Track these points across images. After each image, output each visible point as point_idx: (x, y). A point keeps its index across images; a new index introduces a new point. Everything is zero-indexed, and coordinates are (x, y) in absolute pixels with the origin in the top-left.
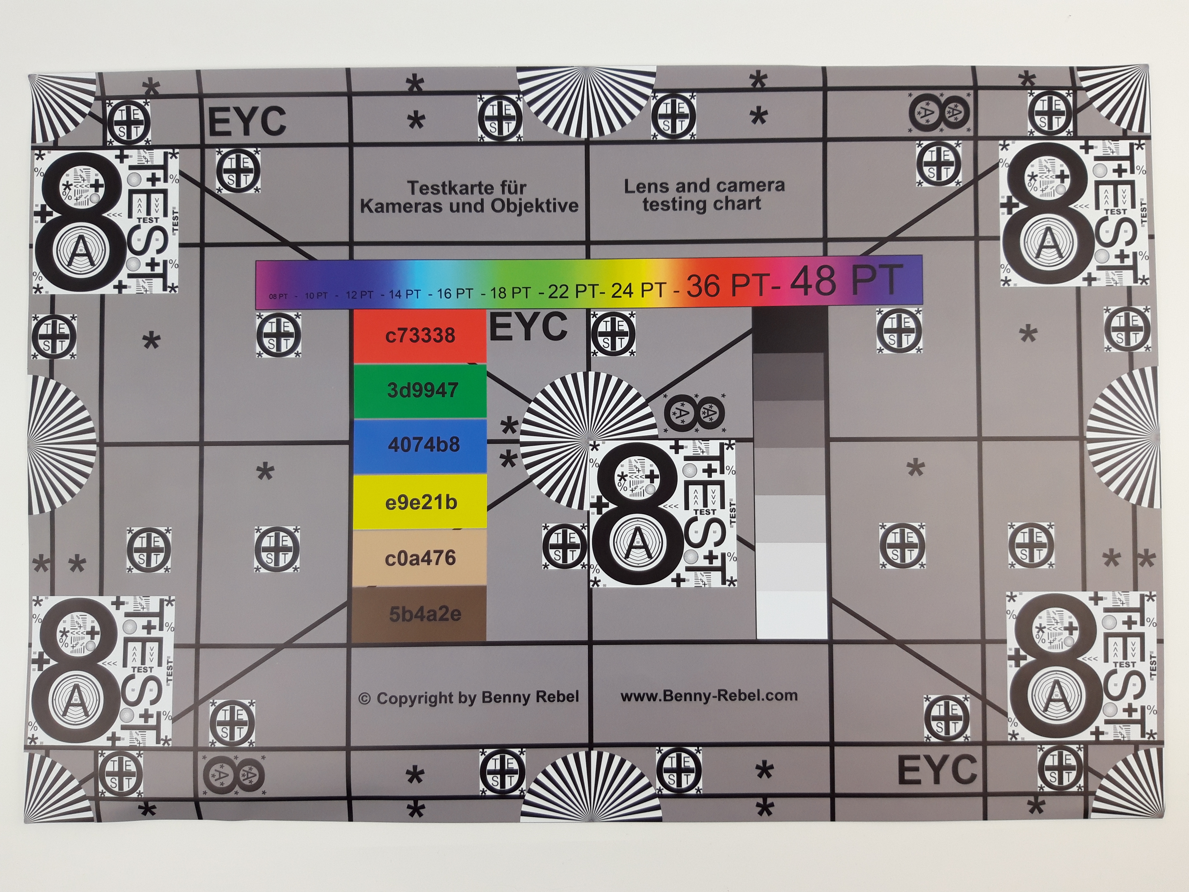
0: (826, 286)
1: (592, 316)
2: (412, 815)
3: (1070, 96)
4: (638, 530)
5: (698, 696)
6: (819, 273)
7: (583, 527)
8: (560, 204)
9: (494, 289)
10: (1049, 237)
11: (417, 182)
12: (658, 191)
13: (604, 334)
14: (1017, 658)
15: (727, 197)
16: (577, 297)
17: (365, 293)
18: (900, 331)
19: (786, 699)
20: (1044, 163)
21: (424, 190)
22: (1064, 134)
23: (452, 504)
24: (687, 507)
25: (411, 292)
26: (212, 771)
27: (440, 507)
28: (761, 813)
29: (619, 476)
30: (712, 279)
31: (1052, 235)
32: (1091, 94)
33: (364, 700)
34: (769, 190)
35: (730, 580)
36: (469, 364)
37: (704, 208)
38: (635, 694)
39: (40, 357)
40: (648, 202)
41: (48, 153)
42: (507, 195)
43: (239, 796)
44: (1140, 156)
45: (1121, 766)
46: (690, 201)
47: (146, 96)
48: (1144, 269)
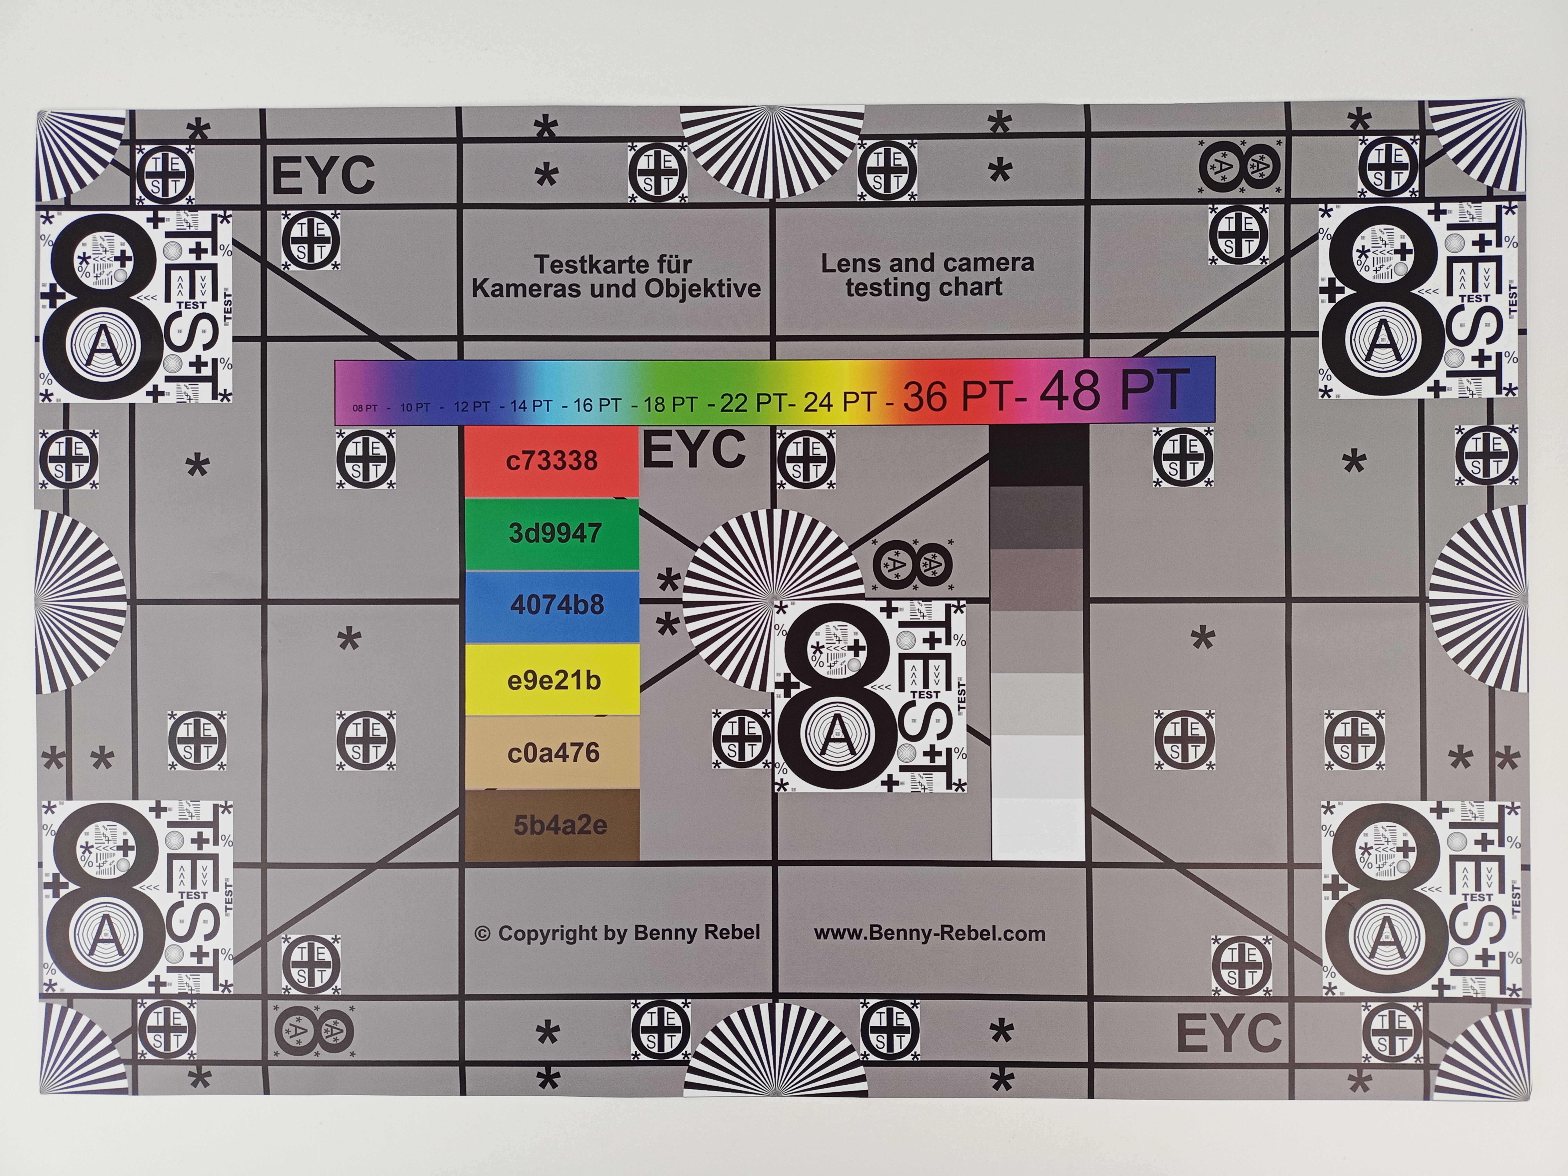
0: (1087, 398)
1: (778, 436)
2: (543, 1085)
3: (1417, 143)
4: (837, 717)
5: (915, 933)
6: (1078, 381)
7: (766, 714)
8: (735, 285)
9: (649, 399)
10: (1383, 332)
11: (548, 256)
12: (867, 269)
13: (793, 459)
14: (1334, 887)
15: (957, 278)
16: (758, 410)
17: (479, 404)
18: (1183, 457)
19: (1030, 939)
20: (1379, 234)
21: (556, 266)
22: (1407, 194)
23: (594, 682)
24: (902, 688)
25: (539, 403)
26: (286, 1026)
27: (578, 687)
28: (996, 1087)
29: (813, 647)
30: (937, 388)
31: (1388, 329)
32: (1446, 139)
33: (482, 935)
34: (1014, 269)
35: (958, 783)
36: (616, 498)
37: (927, 293)
38: (832, 930)
39: (50, 486)
40: (853, 284)
41: (58, 214)
42: (666, 274)
43: (320, 1058)
44: (1510, 223)
45: (1473, 1031)
46: (908, 283)
47: (191, 141)
48: (1510, 375)
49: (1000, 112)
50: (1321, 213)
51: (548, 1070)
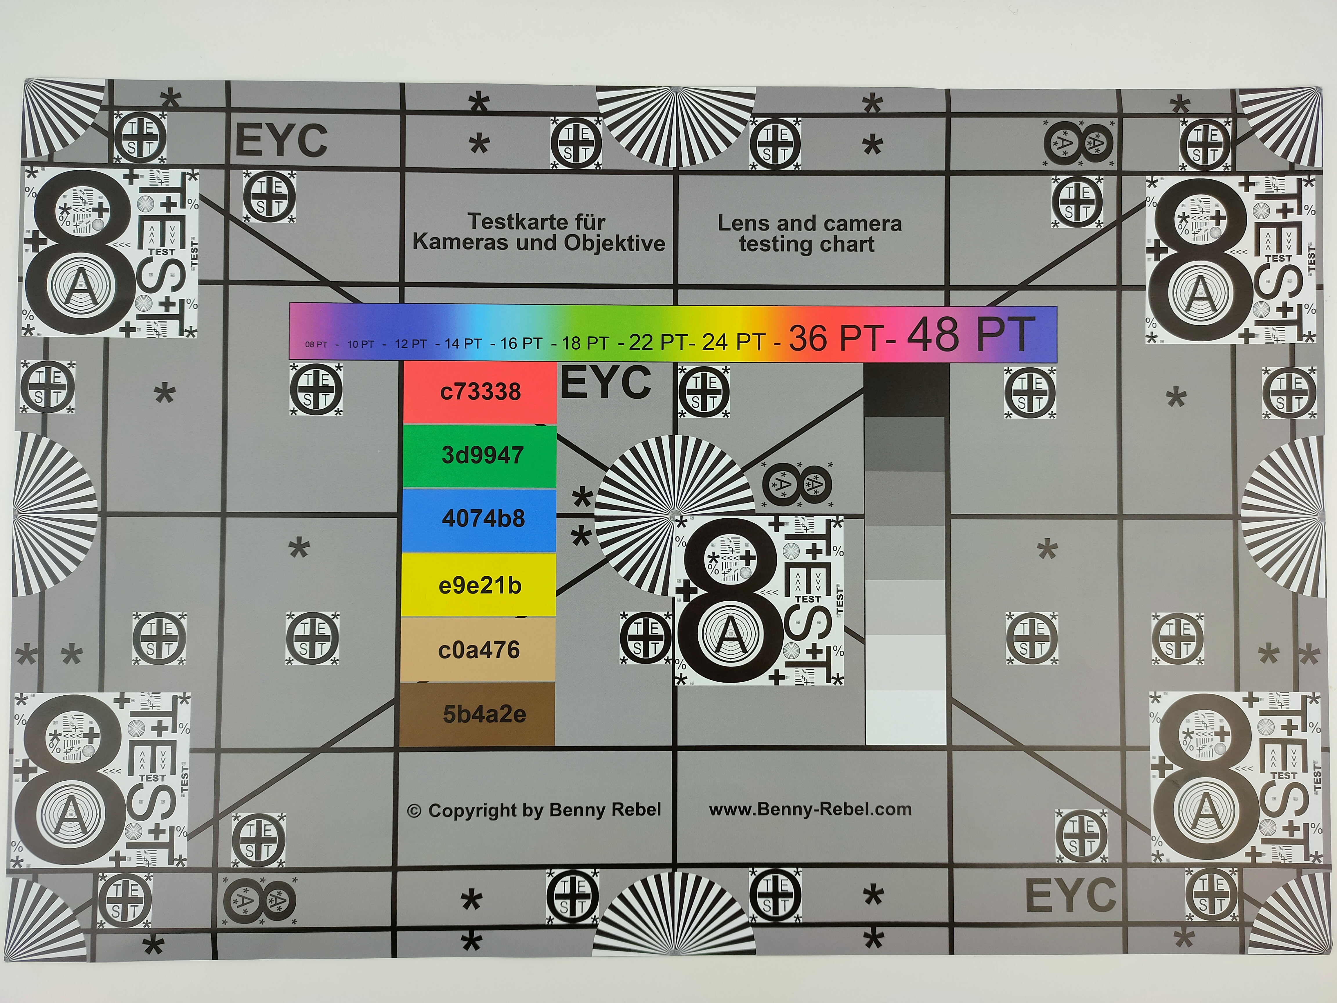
0: (947, 341)
1: (679, 371)
2: (467, 947)
3: (1229, 125)
4: (731, 619)
5: (797, 809)
6: (940, 327)
7: (668, 616)
8: (643, 241)
9: (567, 338)
10: (1201, 286)
11: (479, 214)
12: (757, 228)
13: (693, 392)
14: (1161, 767)
15: (835, 237)
16: (663, 349)
17: (417, 342)
18: (1030, 393)
19: (899, 814)
20: (1197, 202)
21: (487, 223)
22: (1221, 169)
23: (515, 587)
24: (787, 594)
25: (470, 342)
26: (234, 896)
27: (501, 592)
28: (869, 945)
29: (709, 556)
30: (818, 331)
31: (1205, 284)
32: (1254, 122)
33: (414, 812)
34: (884, 229)
35: (836, 676)
36: (536, 425)
37: (810, 249)
38: (725, 807)
39: (30, 411)
40: (745, 241)
41: (42, 170)
42: (583, 230)
43: (265, 925)
44: (1309, 193)
45: (1282, 893)
46: (793, 241)
47: (164, 108)
48: (1309, 324)
49: (873, 95)
50: (1148, 184)
51: (471, 934)
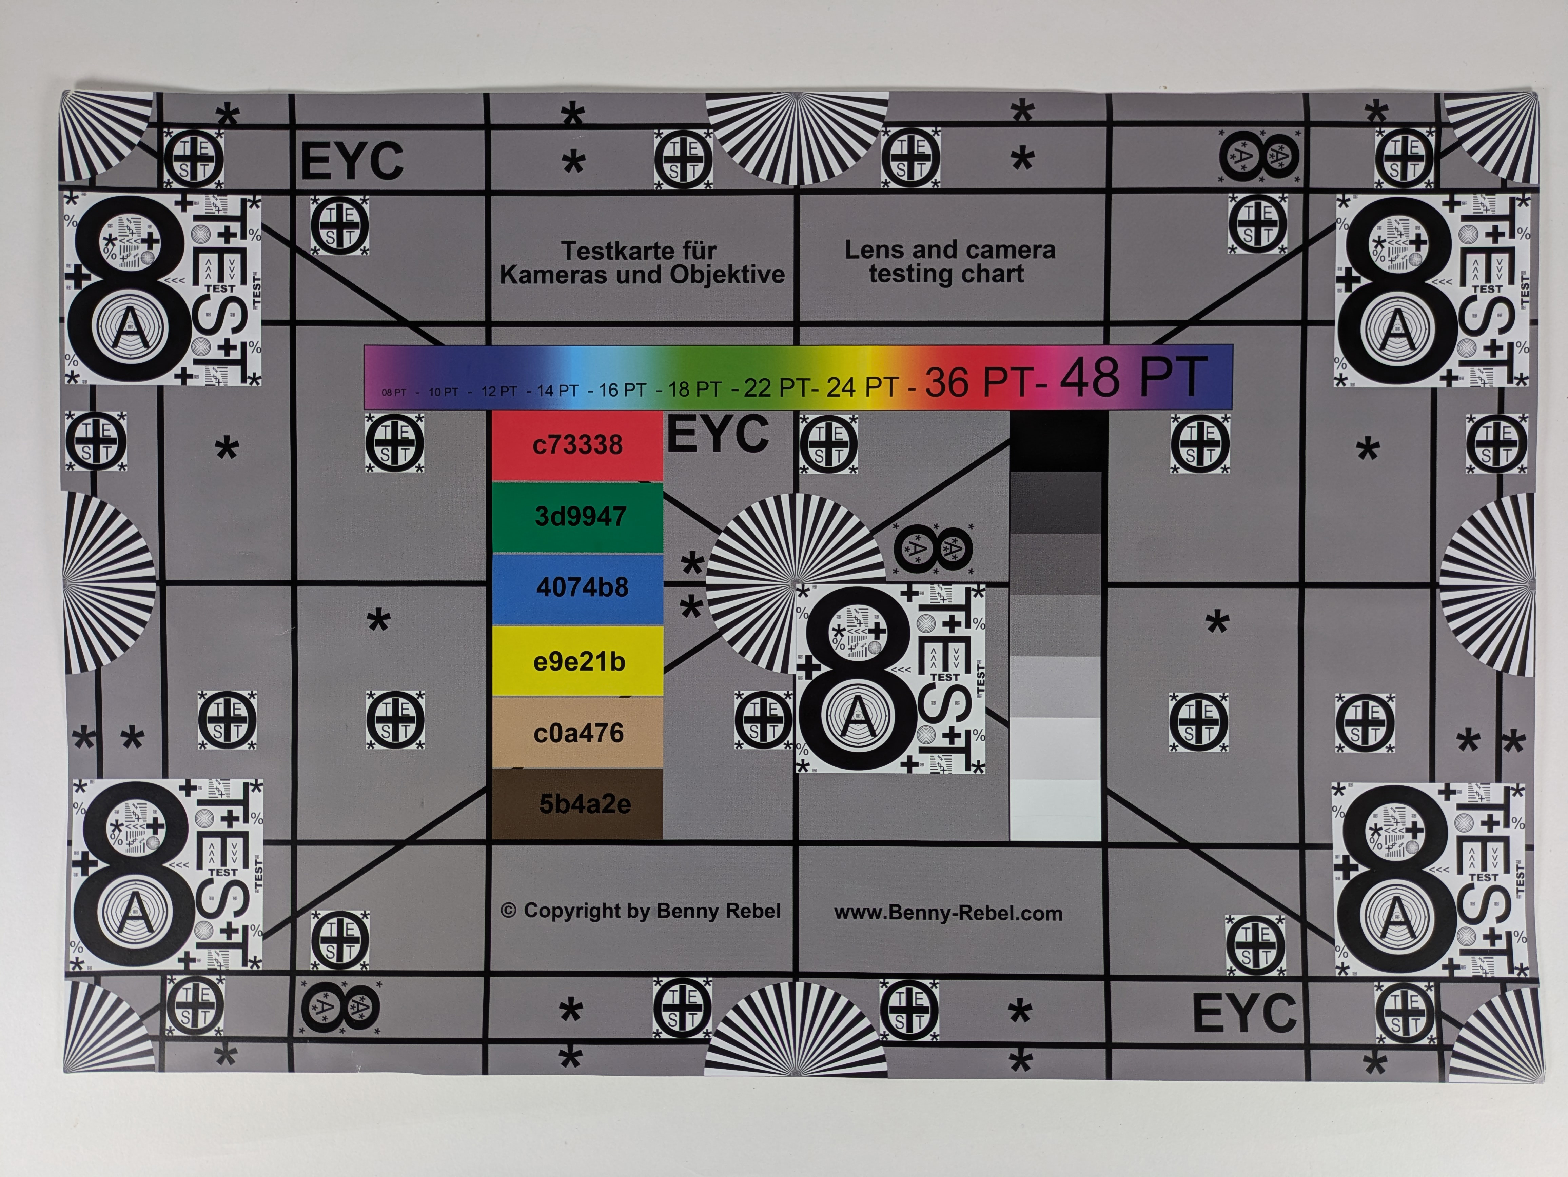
0: (1106, 385)
1: (801, 420)
2: (566, 1061)
3: (1432, 135)
4: (858, 699)
5: (934, 913)
6: (1097, 368)
7: (788, 695)
8: (760, 271)
9: (673, 384)
10: (1398, 322)
11: (574, 243)
12: (890, 256)
13: (816, 444)
14: (1345, 868)
15: (979, 265)
16: (782, 395)
17: (506, 389)
18: (1201, 444)
19: (1048, 919)
20: (1395, 225)
21: (583, 253)
22: (1422, 186)
23: (618, 663)
24: (922, 671)
25: (565, 388)
26: (313, 1002)
27: (603, 668)
28: (1015, 1068)
29: (834, 629)
30: (958, 374)
31: (1403, 319)
32: (1460, 132)
33: (508, 912)
34: (1035, 256)
35: (976, 764)
37: (950, 279)
38: (852, 909)
39: (78, 468)
40: (876, 270)
41: (83, 195)
42: (691, 260)
43: (346, 1035)
44: (1523, 215)
45: (1485, 1010)
46: (930, 270)
47: (220, 125)
48: (1522, 365)
49: (1022, 101)
50: (1339, 203)
51: (570, 1048)
